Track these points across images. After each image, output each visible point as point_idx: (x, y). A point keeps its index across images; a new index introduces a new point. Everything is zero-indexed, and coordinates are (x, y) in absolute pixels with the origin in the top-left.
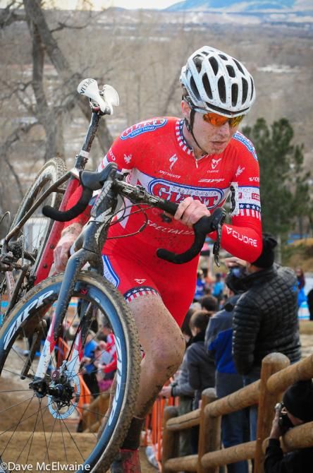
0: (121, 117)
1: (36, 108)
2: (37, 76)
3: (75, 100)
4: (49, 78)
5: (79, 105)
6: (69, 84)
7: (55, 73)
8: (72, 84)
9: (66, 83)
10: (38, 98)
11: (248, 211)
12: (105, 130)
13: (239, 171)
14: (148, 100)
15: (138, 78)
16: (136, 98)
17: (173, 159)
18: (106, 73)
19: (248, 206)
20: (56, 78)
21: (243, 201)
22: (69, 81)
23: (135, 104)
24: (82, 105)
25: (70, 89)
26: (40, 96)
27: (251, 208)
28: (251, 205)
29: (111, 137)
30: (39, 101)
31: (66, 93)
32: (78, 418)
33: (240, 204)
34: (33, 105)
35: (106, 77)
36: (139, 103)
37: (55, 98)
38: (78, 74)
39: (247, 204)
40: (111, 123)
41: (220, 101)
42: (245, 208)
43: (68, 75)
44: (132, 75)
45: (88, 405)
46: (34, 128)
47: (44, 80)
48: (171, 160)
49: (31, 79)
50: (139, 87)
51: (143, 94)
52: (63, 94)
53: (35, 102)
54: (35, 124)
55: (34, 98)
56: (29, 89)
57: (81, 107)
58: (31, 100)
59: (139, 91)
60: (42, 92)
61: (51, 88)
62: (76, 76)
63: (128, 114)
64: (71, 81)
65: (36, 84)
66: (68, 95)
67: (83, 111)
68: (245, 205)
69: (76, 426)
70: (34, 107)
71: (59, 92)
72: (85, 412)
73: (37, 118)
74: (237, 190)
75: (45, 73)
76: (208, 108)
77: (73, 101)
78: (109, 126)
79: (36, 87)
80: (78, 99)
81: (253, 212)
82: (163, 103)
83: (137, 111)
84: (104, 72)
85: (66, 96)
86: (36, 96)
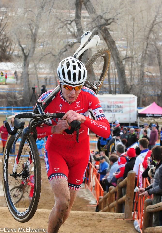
0: (123, 40)
1: (77, 34)
2: (78, 16)
3: (99, 30)
4: (84, 18)
5: (101, 32)
6: (95, 21)
7: (87, 15)
8: (97, 21)
9: (94, 20)
10: (78, 28)
11: (101, 118)
12: (115, 47)
13: (90, 104)
14: (139, 31)
15: (133, 19)
16: (132, 30)
17: (61, 105)
18: (116, 16)
19: (100, 116)
20: (88, 18)
21: (97, 115)
22: (95, 20)
23: (131, 33)
24: (102, 32)
25: (96, 24)
26: (79, 27)
27: (101, 117)
28: (101, 115)
29: (118, 51)
30: (79, 30)
31: (94, 26)
32: (96, 204)
33: (96, 117)
34: (75, 32)
35: (116, 18)
36: (133, 33)
37: (87, 29)
38: (100, 16)
39: (99, 116)
40: (118, 43)
41: (68, 80)
42: (99, 117)
43: (95, 16)
44: (130, 17)
45: (102, 197)
46: (75, 45)
47: (82, 19)
48: (60, 106)
49: (74, 18)
50: (134, 24)
51: (136, 28)
52: (92, 27)
53: (76, 31)
54: (76, 42)
55: (76, 28)
56: (74, 24)
57: (102, 34)
58: (74, 29)
59: (134, 26)
60: (80, 25)
61: (85, 23)
62: (99, 17)
63: (127, 38)
64: (97, 20)
65: (78, 21)
66: (95, 27)
67: (103, 36)
68: (98, 116)
69: (95, 208)
70: (76, 33)
71: (90, 26)
72: (100, 200)
73: (77, 39)
74: (93, 112)
75: (82, 15)
76: (64, 83)
77: (97, 30)
78: (117, 45)
79: (77, 22)
80: (100, 30)
81: (103, 117)
82: (147, 33)
83: (132, 37)
84: (115, 15)
85: (93, 28)
86: (77, 27)
